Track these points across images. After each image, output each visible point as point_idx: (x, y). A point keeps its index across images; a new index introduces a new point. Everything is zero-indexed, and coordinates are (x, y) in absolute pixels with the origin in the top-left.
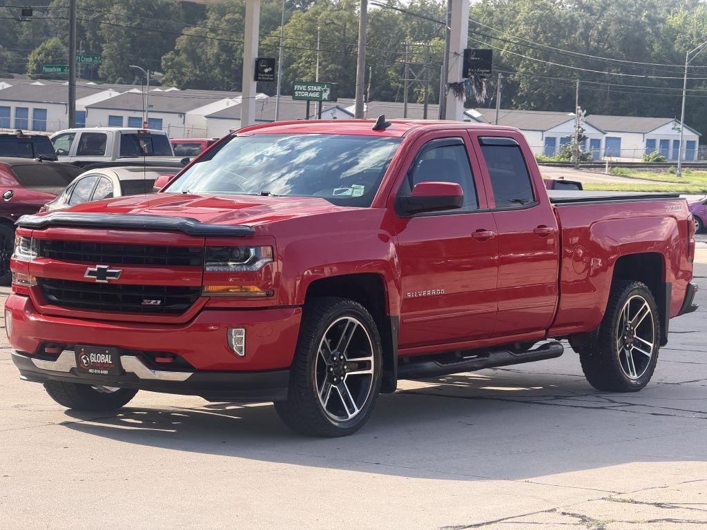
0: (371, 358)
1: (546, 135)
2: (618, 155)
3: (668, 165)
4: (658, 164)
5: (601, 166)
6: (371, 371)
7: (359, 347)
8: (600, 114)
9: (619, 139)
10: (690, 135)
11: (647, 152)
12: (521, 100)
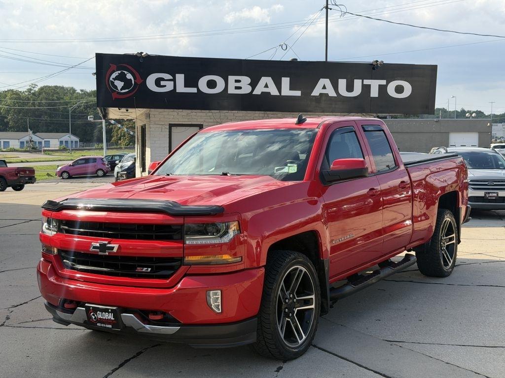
0: (313, 297)
1: (20, 140)
2: (50, 147)
3: (67, 150)
4: (64, 150)
5: (41, 151)
6: (313, 306)
7: (304, 288)
8: (42, 132)
9: (49, 141)
10: (75, 139)
11: (60, 145)
12: (11, 128)
